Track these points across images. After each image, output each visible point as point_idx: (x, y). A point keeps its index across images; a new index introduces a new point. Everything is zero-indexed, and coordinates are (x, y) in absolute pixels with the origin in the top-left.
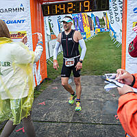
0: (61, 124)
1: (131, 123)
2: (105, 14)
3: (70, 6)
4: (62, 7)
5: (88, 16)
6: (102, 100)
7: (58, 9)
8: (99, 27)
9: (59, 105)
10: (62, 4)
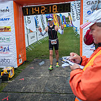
0: (35, 94)
1: (77, 88)
2: (69, 14)
3: (43, 8)
4: (37, 9)
5: (57, 16)
6: (66, 76)
7: (34, 11)
8: (65, 24)
9: (34, 80)
10: (37, 7)
